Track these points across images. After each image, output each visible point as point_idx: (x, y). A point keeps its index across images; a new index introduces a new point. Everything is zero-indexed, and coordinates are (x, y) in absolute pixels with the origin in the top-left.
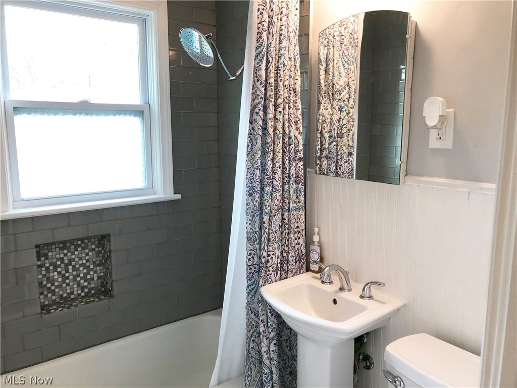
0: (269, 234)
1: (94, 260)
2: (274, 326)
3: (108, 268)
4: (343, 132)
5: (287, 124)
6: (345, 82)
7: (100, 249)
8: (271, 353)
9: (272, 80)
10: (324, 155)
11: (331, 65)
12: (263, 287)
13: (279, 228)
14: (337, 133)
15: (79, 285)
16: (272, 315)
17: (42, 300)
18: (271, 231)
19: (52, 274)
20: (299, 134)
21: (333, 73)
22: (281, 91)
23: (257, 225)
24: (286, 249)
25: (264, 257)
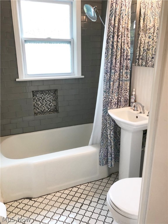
0: (113, 90)
1: (53, 99)
2: (113, 125)
3: (57, 102)
4: (150, 48)
5: (123, 44)
6: (152, 25)
7: (55, 95)
8: (111, 135)
9: (117, 25)
10: (140, 58)
11: (146, 17)
12: (109, 110)
13: (117, 88)
14: (147, 48)
15: (47, 107)
16: (112, 121)
17: (35, 111)
18: (113, 89)
19: (38, 102)
20: (129, 48)
21: (147, 20)
22: (120, 29)
23: (108, 86)
24: (120, 96)
25: (110, 99)
